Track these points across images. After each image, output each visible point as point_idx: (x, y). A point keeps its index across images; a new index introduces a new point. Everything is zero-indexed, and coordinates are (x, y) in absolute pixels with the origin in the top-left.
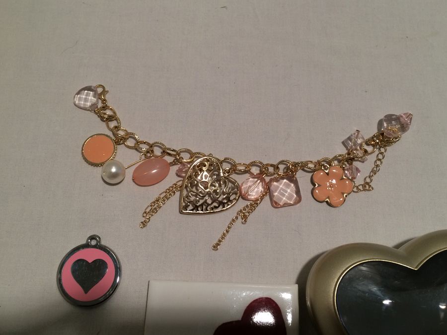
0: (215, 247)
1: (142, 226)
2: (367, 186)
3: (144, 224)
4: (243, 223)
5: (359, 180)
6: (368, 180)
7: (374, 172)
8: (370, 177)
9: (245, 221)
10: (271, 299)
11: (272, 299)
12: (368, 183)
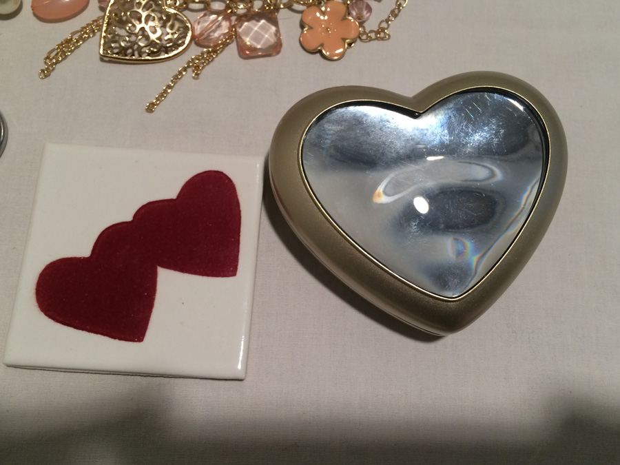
0: (150, 108)
1: (42, 75)
2: (380, 34)
3: (46, 73)
4: (194, 78)
5: (372, 24)
6: (384, 25)
7: (394, 14)
8: (387, 21)
9: (197, 74)
10: (222, 173)
11: (224, 172)
12: (383, 30)
